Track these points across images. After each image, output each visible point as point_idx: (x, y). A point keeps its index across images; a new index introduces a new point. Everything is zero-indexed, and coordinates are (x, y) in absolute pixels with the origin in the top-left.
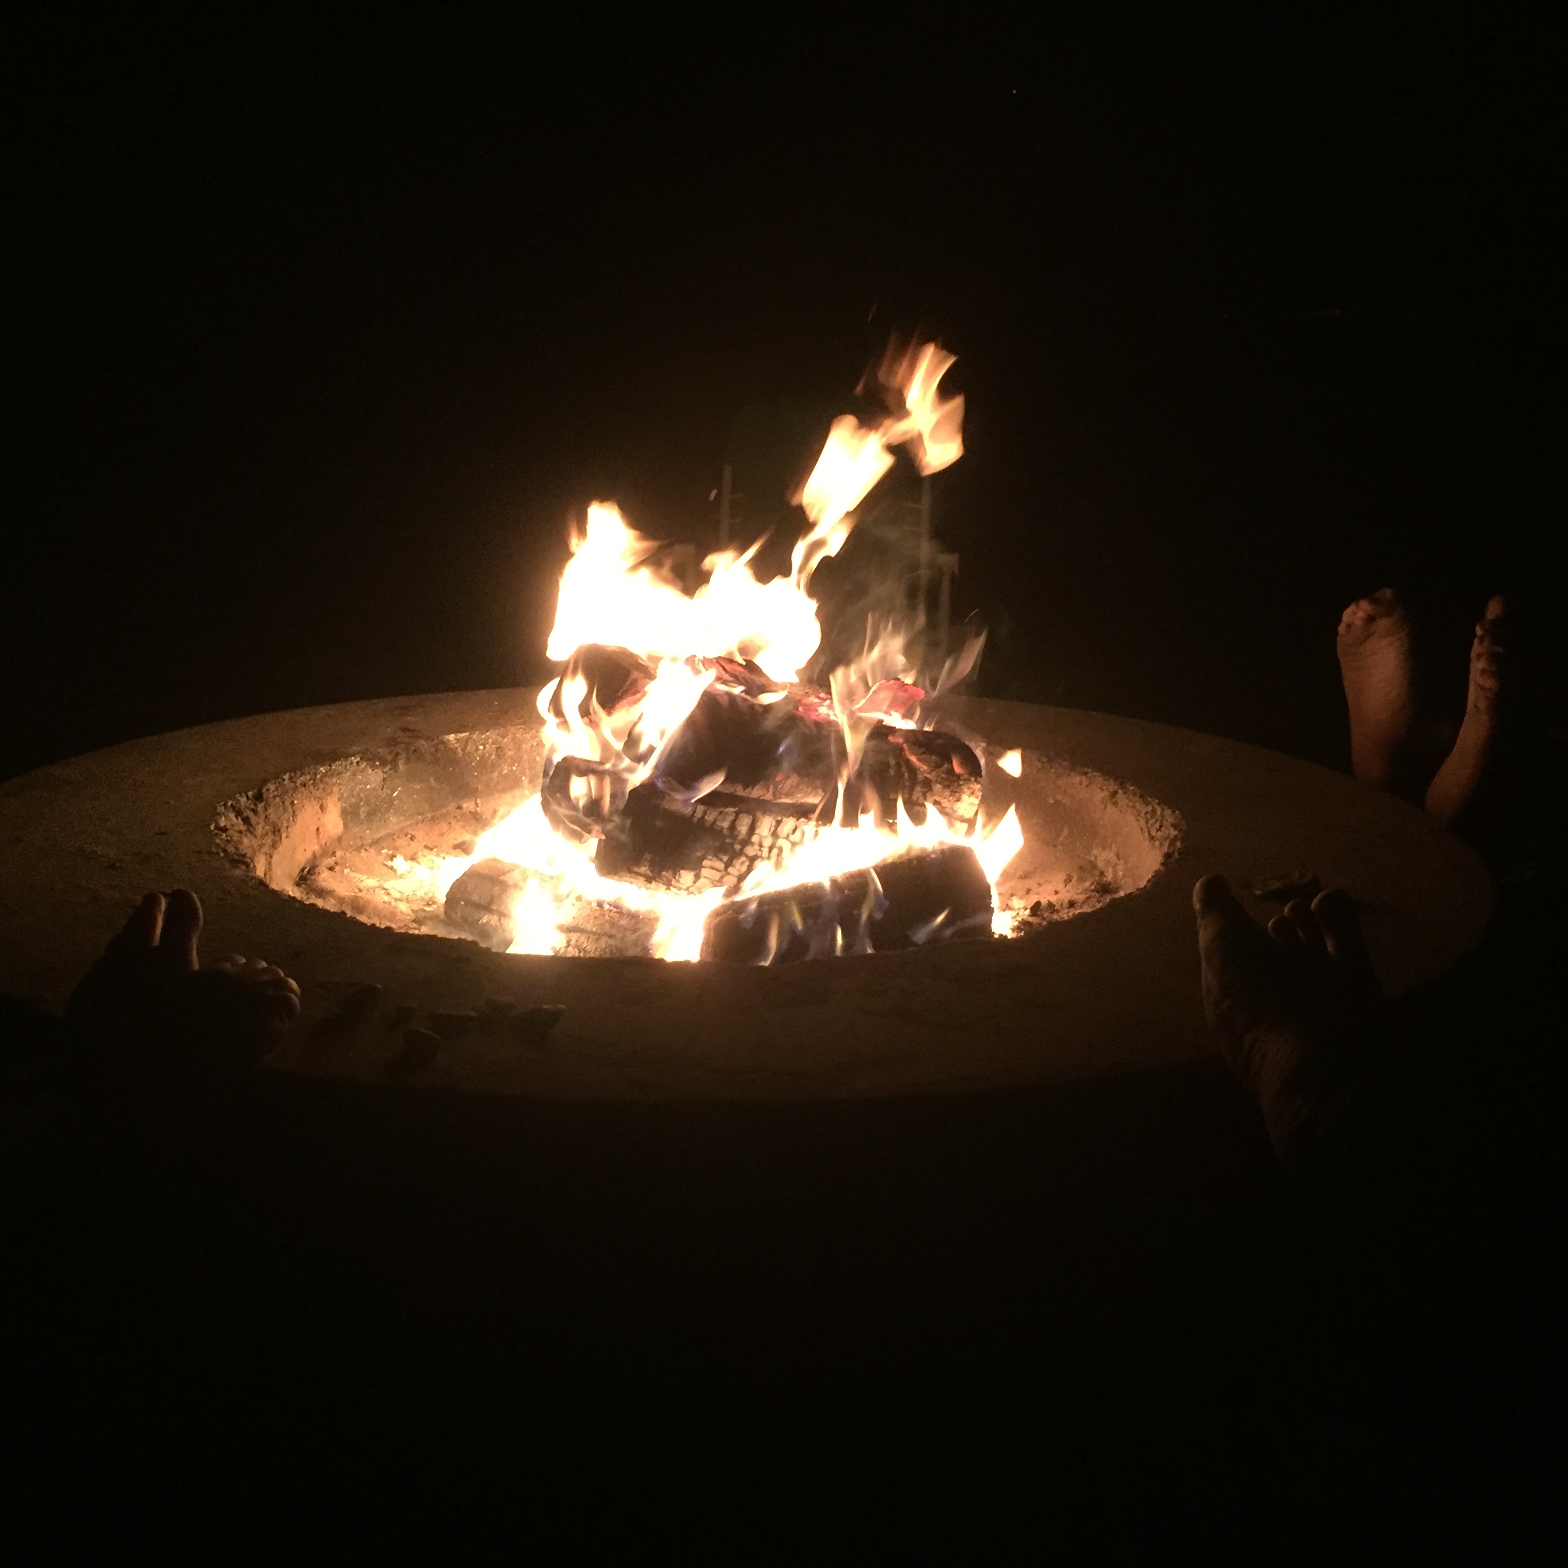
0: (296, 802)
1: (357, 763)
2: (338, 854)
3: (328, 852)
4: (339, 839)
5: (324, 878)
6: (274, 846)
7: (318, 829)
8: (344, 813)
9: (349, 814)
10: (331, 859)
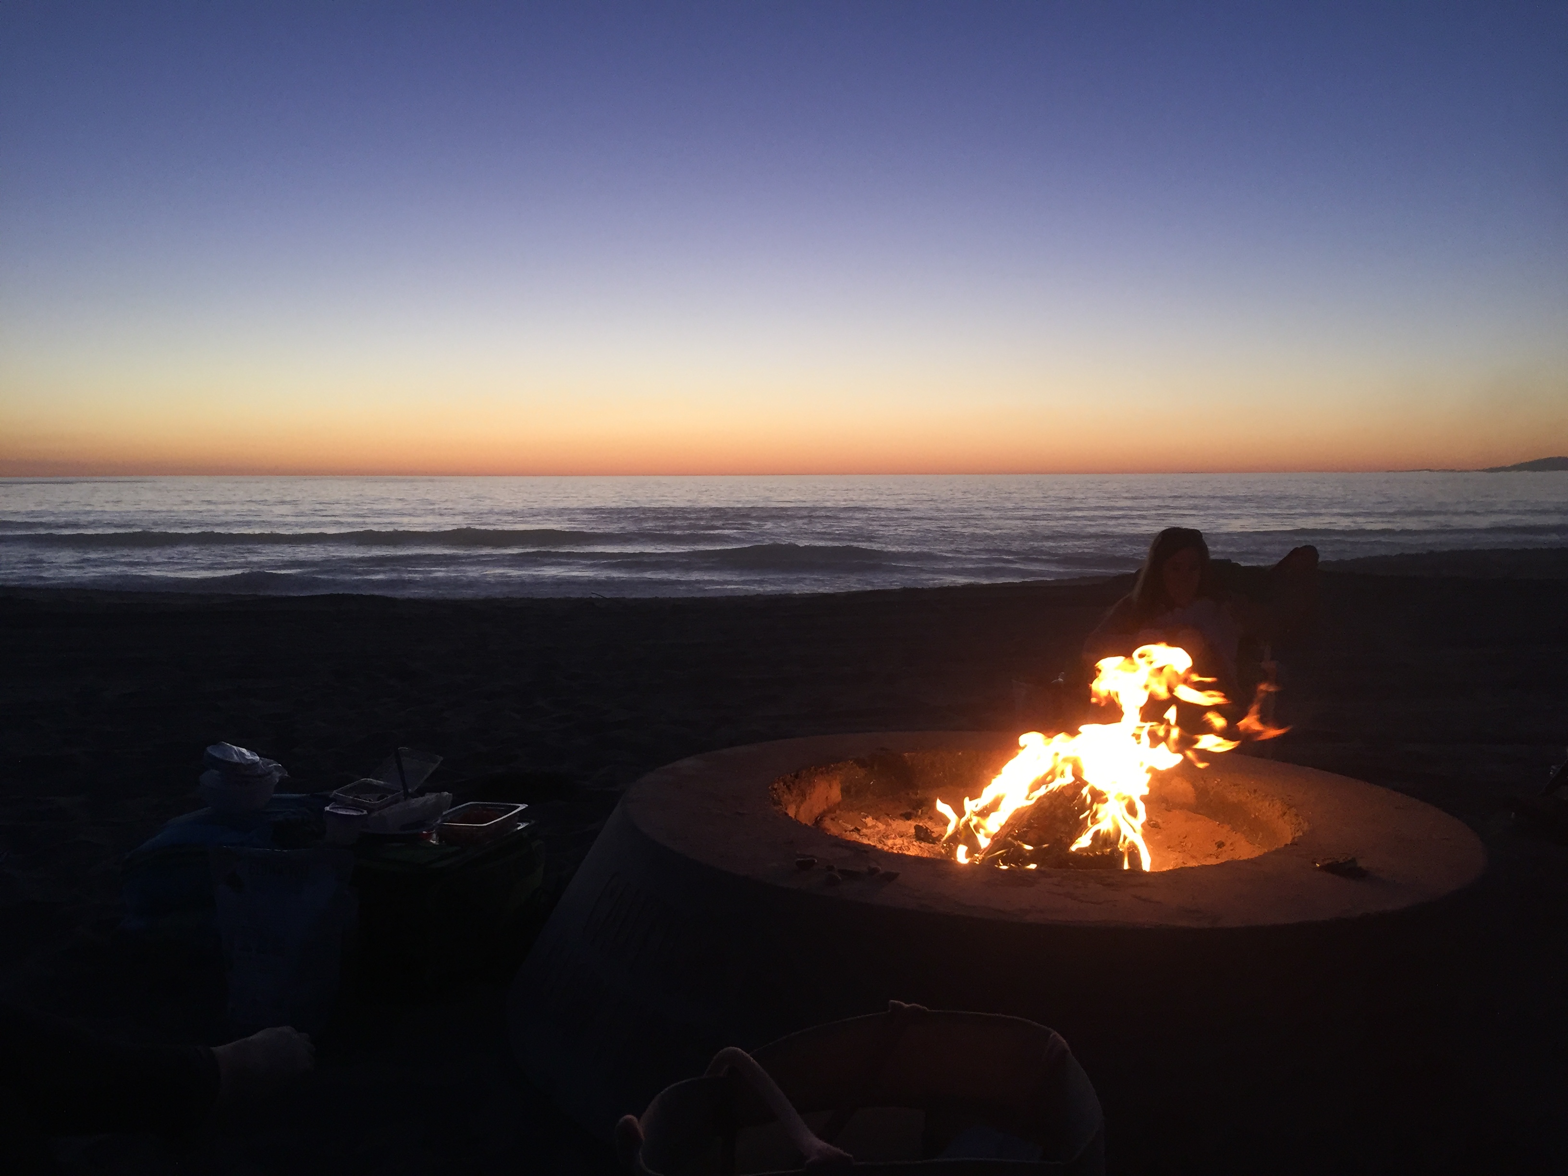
0: (816, 781)
1: (852, 764)
2: (838, 812)
3: (830, 810)
4: (839, 804)
5: (828, 824)
6: (802, 801)
7: (827, 797)
8: (842, 790)
9: (845, 791)
10: (833, 815)
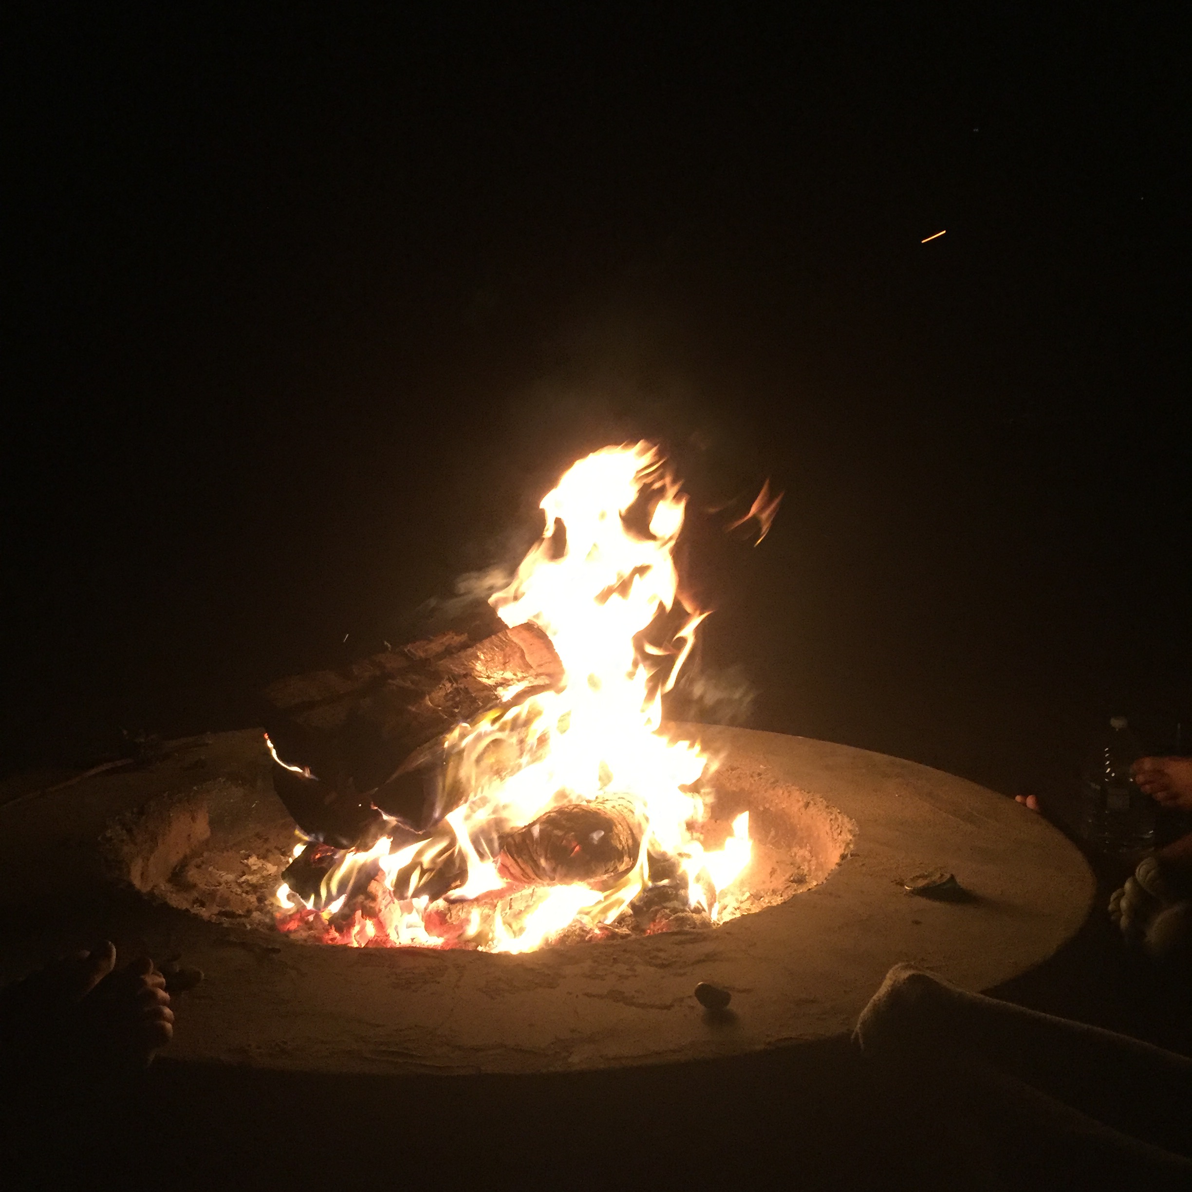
0: (171, 815)
1: (224, 782)
2: (206, 854)
3: (195, 854)
4: (207, 842)
5: (192, 874)
6: (151, 851)
7: (189, 835)
8: (211, 823)
9: (213, 823)
10: (198, 860)
